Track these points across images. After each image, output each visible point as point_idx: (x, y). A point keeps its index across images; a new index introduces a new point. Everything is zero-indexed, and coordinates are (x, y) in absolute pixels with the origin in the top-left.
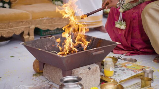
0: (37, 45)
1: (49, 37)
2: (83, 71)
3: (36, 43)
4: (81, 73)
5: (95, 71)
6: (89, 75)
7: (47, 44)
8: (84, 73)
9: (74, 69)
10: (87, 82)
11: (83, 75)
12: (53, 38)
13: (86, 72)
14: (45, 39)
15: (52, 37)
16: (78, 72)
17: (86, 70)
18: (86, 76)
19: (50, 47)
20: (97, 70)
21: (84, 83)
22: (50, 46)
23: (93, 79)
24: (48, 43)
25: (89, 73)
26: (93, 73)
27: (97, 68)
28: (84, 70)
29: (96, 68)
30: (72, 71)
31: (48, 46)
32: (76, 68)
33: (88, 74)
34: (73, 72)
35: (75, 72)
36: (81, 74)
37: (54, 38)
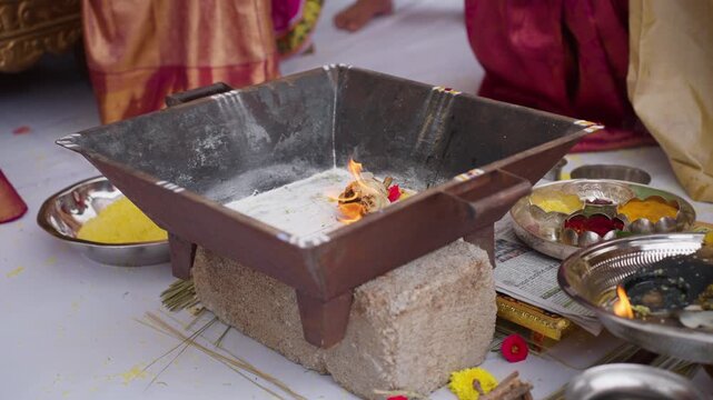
0: (151, 142)
1: (213, 97)
2: (414, 298)
3: (143, 132)
4: (403, 308)
5: (474, 284)
6: (445, 309)
7: (203, 136)
8: (418, 308)
9: (363, 287)
10: (432, 350)
11: (413, 316)
12: (231, 102)
13: (429, 300)
14: (192, 107)
15: (228, 97)
16: (384, 303)
17: (427, 288)
18: (430, 321)
19: (219, 148)
20: (479, 279)
21: (418, 354)
22: (220, 142)
23: (461, 329)
24: (208, 128)
25: (442, 302)
26: (463, 297)
27: (482, 269)
28: (418, 292)
29: (475, 271)
30: (353, 297)
31: (210, 143)
32: (374, 278)
33: (440, 307)
34: (360, 304)
35: (369, 304)
36: (402, 313)
37: (238, 97)
